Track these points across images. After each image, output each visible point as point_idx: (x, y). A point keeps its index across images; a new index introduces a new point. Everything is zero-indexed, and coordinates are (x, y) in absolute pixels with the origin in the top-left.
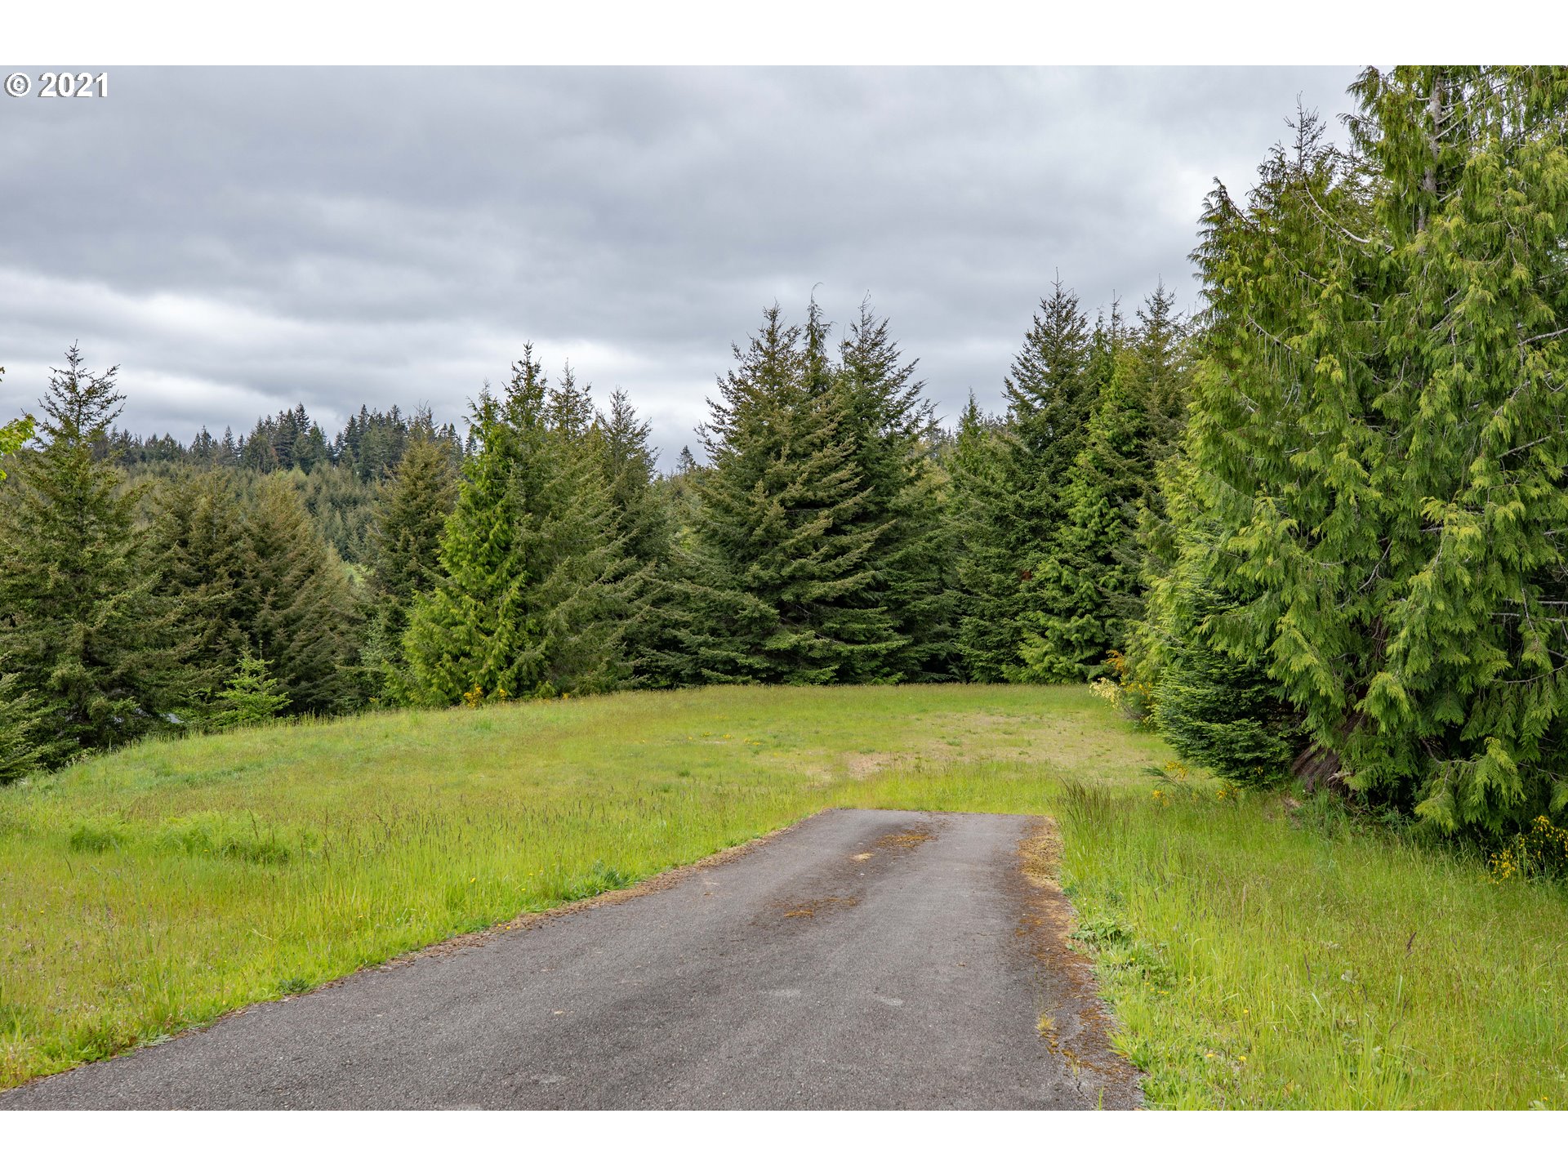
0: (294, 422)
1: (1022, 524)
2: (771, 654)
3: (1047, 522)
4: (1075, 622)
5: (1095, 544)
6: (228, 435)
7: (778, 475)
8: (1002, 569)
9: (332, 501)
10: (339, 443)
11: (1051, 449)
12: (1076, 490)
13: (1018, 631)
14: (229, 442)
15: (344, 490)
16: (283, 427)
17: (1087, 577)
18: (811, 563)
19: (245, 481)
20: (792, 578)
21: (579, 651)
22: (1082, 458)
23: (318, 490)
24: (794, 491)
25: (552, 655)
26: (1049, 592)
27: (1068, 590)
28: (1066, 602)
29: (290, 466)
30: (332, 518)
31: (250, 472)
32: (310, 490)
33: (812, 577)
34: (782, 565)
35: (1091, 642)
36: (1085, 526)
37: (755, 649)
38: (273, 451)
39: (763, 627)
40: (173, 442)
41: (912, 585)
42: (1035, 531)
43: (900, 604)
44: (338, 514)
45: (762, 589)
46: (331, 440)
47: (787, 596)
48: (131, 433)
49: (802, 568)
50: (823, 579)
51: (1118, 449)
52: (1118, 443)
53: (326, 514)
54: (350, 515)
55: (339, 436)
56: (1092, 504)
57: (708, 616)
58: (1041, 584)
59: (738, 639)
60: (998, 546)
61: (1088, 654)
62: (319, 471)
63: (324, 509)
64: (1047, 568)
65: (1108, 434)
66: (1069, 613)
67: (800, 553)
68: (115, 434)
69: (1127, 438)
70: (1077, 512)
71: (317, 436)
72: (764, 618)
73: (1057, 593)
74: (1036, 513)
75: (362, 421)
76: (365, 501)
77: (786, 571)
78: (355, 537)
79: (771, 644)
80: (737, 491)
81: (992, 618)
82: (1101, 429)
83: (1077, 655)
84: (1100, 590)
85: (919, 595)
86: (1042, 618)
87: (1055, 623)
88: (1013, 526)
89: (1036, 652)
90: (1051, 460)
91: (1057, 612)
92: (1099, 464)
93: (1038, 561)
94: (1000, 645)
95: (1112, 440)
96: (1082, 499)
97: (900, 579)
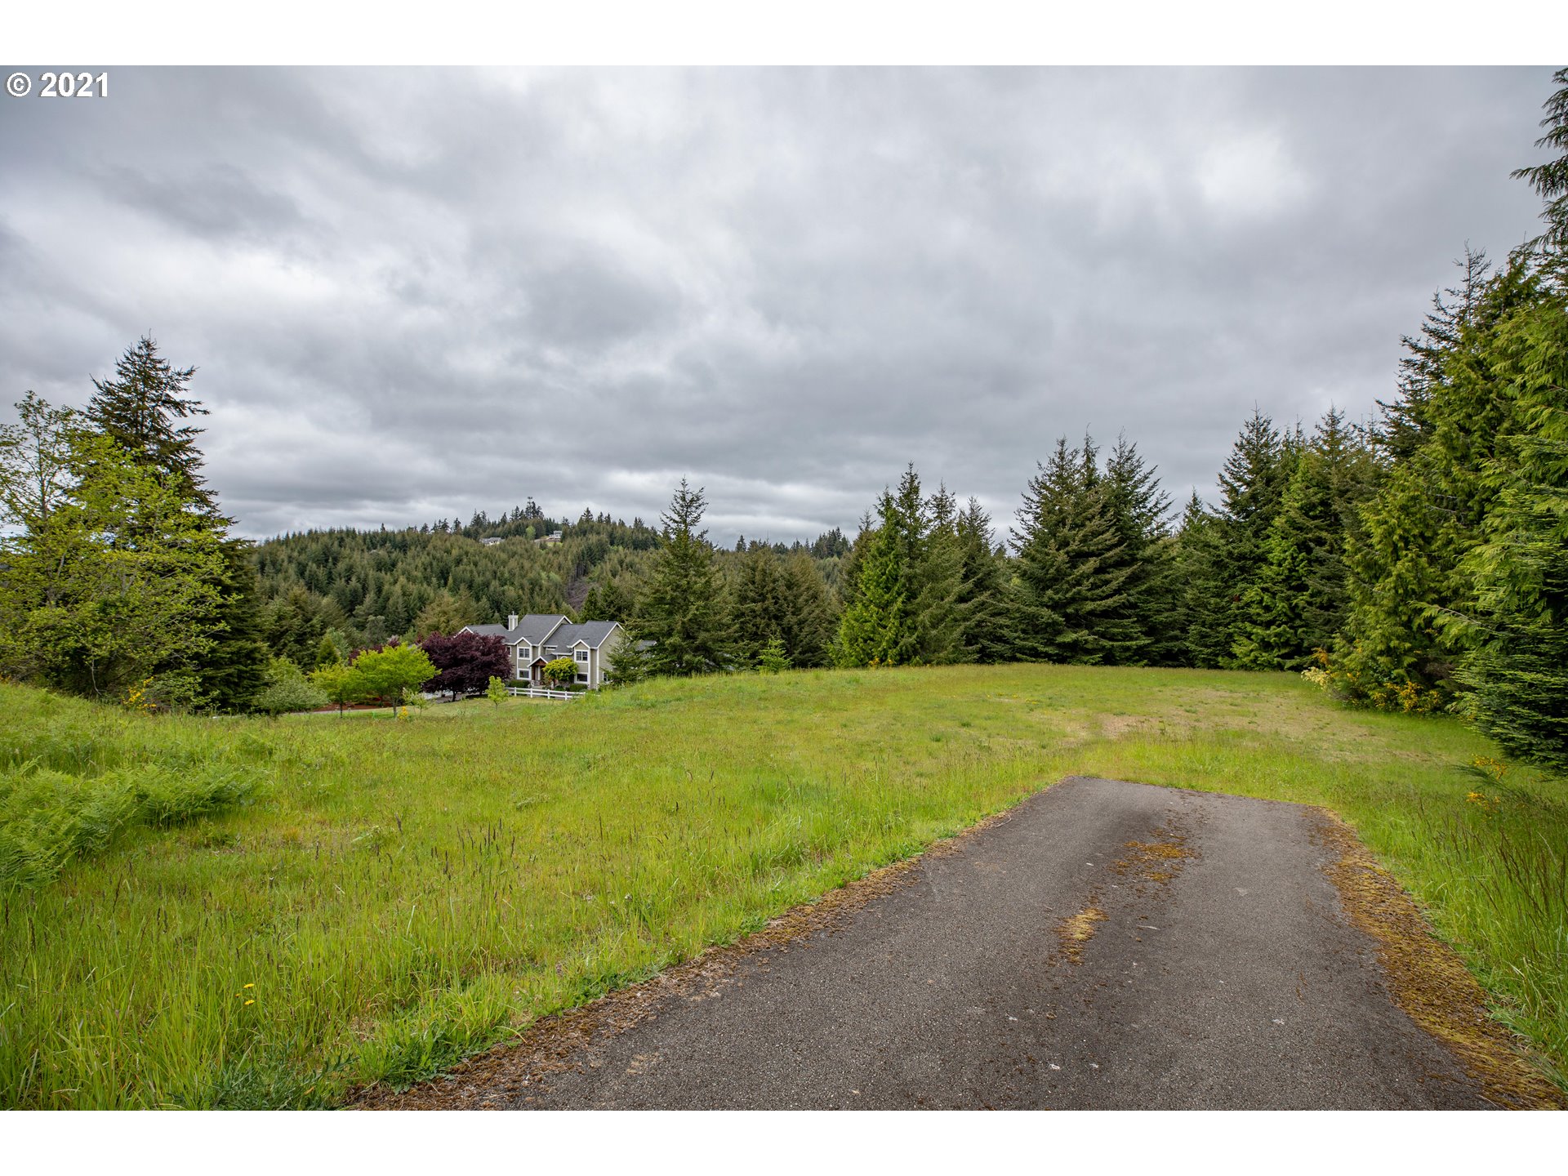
0: (835, 535)
1: (1233, 565)
2: (1059, 645)
3: (1251, 563)
4: (1274, 629)
5: (1289, 577)
7: (1064, 537)
8: (1218, 595)
10: (854, 544)
11: (1254, 516)
12: (1273, 542)
13: (1230, 635)
16: (830, 538)
17: (1282, 600)
18: (1085, 590)
20: (1073, 599)
21: (937, 639)
22: (1278, 521)
24: (1075, 546)
25: (921, 641)
26: (1254, 610)
27: (1267, 609)
28: (1267, 617)
29: (832, 555)
31: (816, 558)
33: (1086, 598)
34: (1067, 591)
35: (1286, 644)
36: (1280, 565)
37: (1050, 643)
38: (825, 549)
39: (1054, 629)
41: (1153, 606)
42: (1242, 569)
43: (1146, 618)
45: (1054, 606)
46: (851, 543)
47: (1070, 610)
49: (1079, 593)
50: (1093, 600)
51: (1306, 514)
52: (1306, 510)
55: (855, 541)
56: (1284, 552)
57: (1021, 622)
58: (1248, 605)
59: (1039, 636)
60: (1215, 580)
61: (1283, 651)
64: (1252, 594)
65: (1299, 505)
66: (1268, 625)
67: (1078, 583)
69: (1313, 507)
70: (1275, 556)
71: (845, 541)
72: (1055, 623)
73: (1260, 611)
74: (1242, 557)
77: (1069, 595)
79: (1060, 639)
80: (1039, 547)
81: (1211, 627)
82: (1292, 501)
83: (1276, 652)
84: (1293, 608)
85: (1159, 612)
86: (1248, 627)
87: (1258, 630)
88: (1226, 567)
89: (1244, 649)
90: (1254, 523)
91: (1260, 624)
92: (1292, 523)
93: (1245, 589)
94: (1217, 644)
95: (1301, 508)
96: (1278, 548)
97: (1146, 602)
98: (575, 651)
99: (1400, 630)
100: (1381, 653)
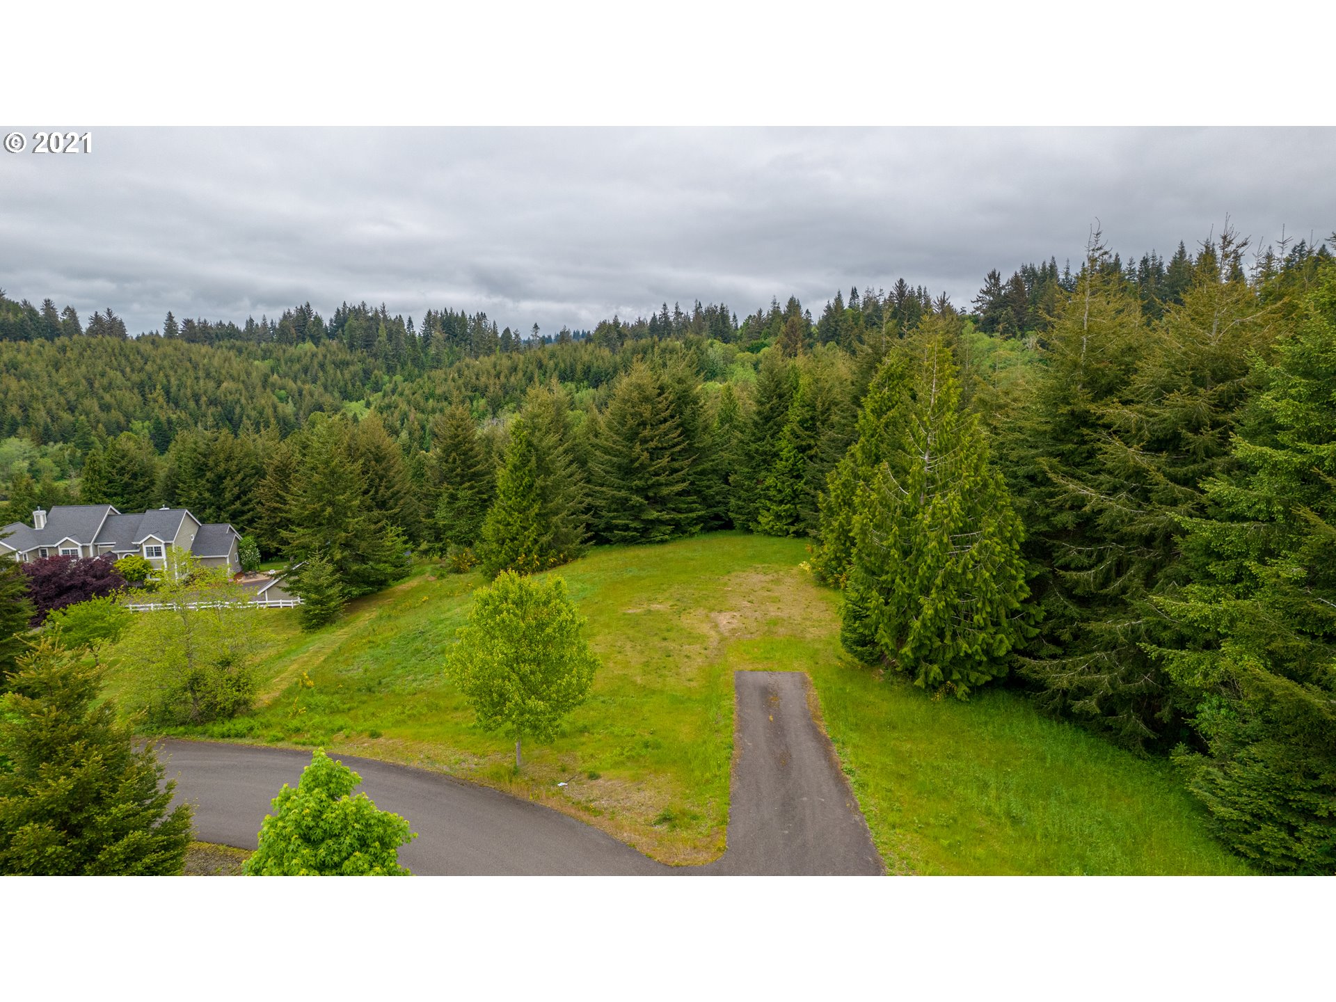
1: (758, 458)
2: (643, 521)
3: (769, 458)
4: (783, 507)
5: (791, 470)
6: (264, 319)
7: (645, 437)
8: (750, 479)
9: (334, 363)
10: (331, 325)
11: (771, 423)
12: (783, 443)
13: (757, 509)
14: (265, 324)
15: (341, 356)
16: (298, 316)
17: (788, 486)
18: (662, 479)
19: (281, 351)
20: (653, 485)
21: (566, 535)
22: (786, 429)
23: (325, 356)
24: (652, 444)
26: (772, 493)
27: (780, 491)
28: (779, 497)
29: (304, 340)
30: (335, 374)
31: (284, 346)
32: (320, 357)
33: (661, 484)
34: (648, 479)
35: (791, 516)
36: (787, 461)
37: (636, 518)
39: (641, 509)
40: (233, 326)
41: (706, 483)
42: (764, 461)
43: (700, 492)
44: (338, 372)
45: (638, 491)
46: (327, 323)
47: (651, 494)
48: (208, 321)
49: (658, 480)
50: (667, 485)
51: (802, 426)
52: (802, 423)
53: (331, 372)
54: (346, 372)
55: (331, 320)
56: (789, 452)
57: (613, 503)
58: (768, 488)
59: (627, 513)
60: (747, 467)
61: (789, 521)
62: (324, 345)
63: (330, 369)
64: (770, 481)
65: (798, 419)
66: (781, 502)
67: (657, 474)
68: (199, 323)
69: (807, 421)
70: (784, 454)
71: (318, 320)
72: (641, 505)
73: (775, 493)
74: (765, 453)
75: (344, 310)
76: (353, 363)
77: (650, 482)
78: (350, 385)
79: (644, 517)
80: (625, 443)
81: (744, 500)
82: (795, 414)
83: (784, 521)
84: (794, 491)
85: (709, 487)
86: (768, 504)
87: (774, 507)
88: (753, 458)
89: (766, 520)
90: (772, 428)
91: (775, 502)
92: (793, 432)
93: (766, 477)
94: (749, 513)
95: (799, 422)
96: (785, 447)
97: (701, 480)
98: (144, 547)
99: (842, 547)
100: (833, 560)
